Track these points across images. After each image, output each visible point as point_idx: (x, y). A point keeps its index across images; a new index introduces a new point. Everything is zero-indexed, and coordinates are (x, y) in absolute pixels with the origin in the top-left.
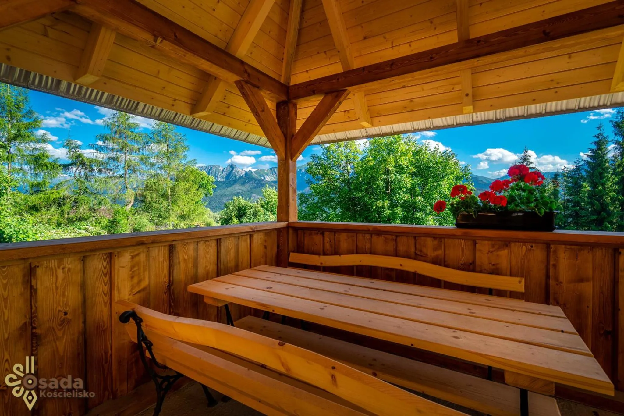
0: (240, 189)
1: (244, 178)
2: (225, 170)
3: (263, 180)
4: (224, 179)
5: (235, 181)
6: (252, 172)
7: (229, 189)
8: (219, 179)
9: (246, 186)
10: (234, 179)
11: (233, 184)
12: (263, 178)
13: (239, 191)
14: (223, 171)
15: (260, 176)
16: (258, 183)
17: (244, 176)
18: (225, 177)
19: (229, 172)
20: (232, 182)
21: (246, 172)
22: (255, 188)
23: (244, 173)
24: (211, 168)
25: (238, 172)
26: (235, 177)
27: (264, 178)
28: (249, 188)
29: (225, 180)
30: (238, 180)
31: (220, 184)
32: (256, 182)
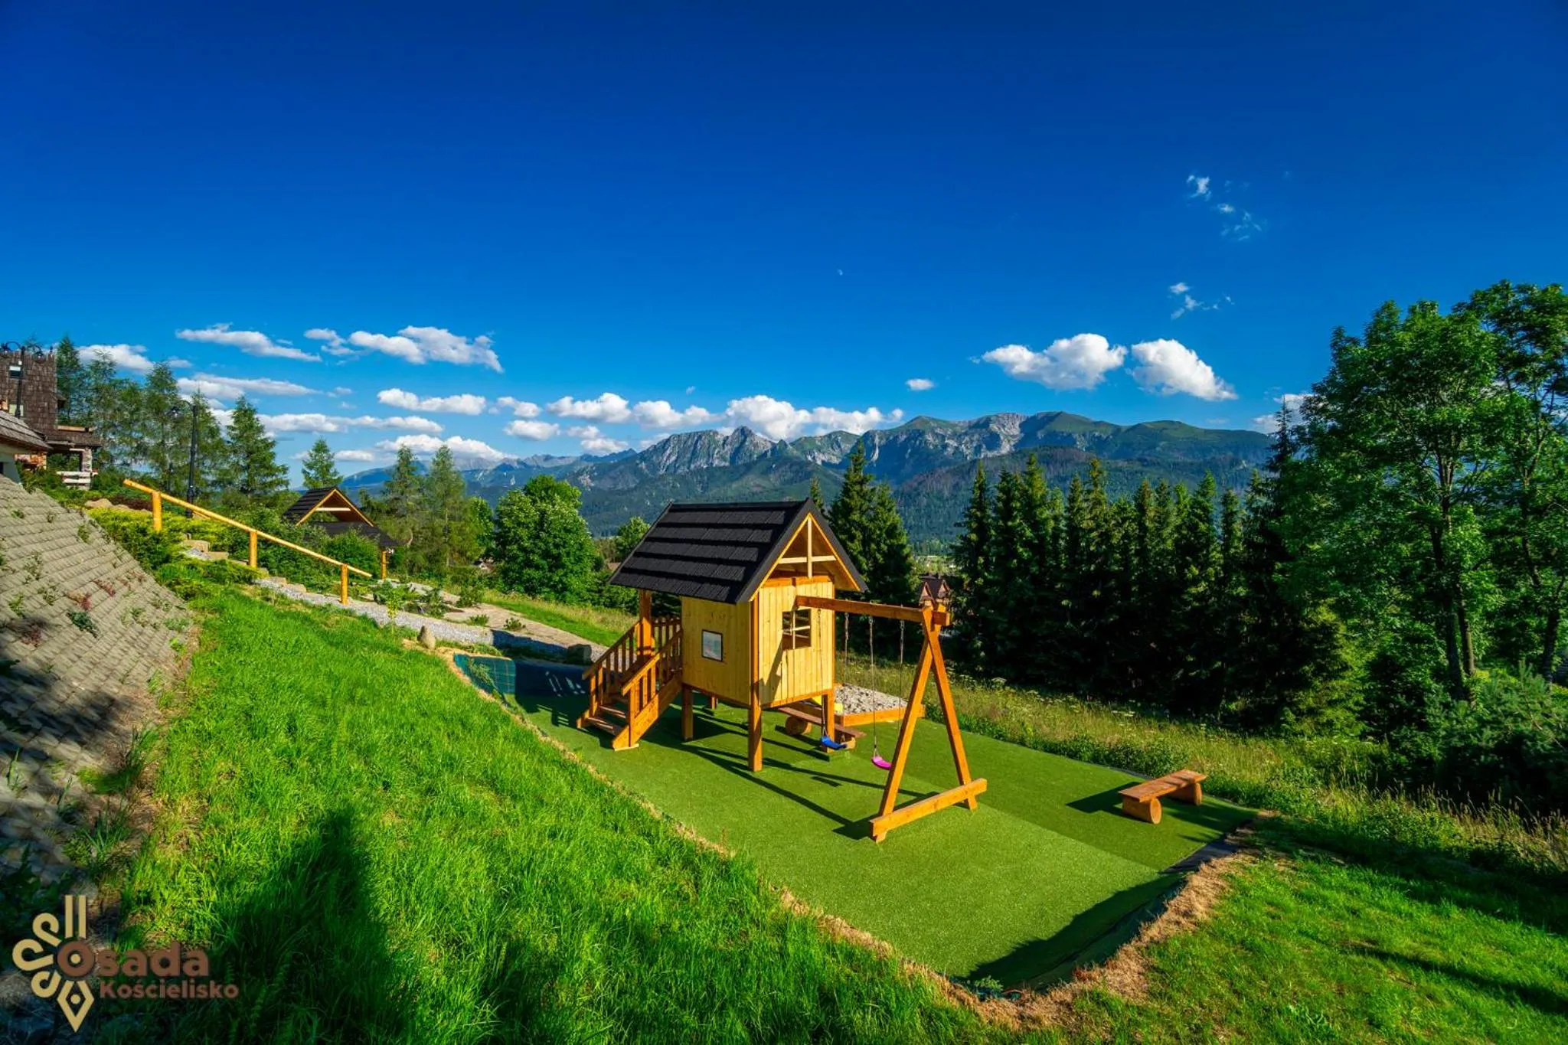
0: (759, 486)
1: (769, 460)
2: (730, 439)
3: (809, 463)
4: (725, 460)
5: (749, 467)
6: (786, 445)
7: (734, 486)
8: (716, 463)
9: (772, 477)
10: (748, 460)
11: (745, 473)
12: (810, 458)
13: (755, 489)
14: (725, 441)
15: (804, 453)
16: (797, 472)
17: (769, 454)
18: (728, 456)
19: (736, 445)
20: (742, 469)
21: (773, 444)
22: (791, 481)
23: (769, 446)
24: (700, 437)
25: (756, 445)
26: (751, 456)
27: (814, 458)
28: (778, 484)
29: (727, 464)
30: (755, 463)
31: (718, 474)
32: (794, 468)
